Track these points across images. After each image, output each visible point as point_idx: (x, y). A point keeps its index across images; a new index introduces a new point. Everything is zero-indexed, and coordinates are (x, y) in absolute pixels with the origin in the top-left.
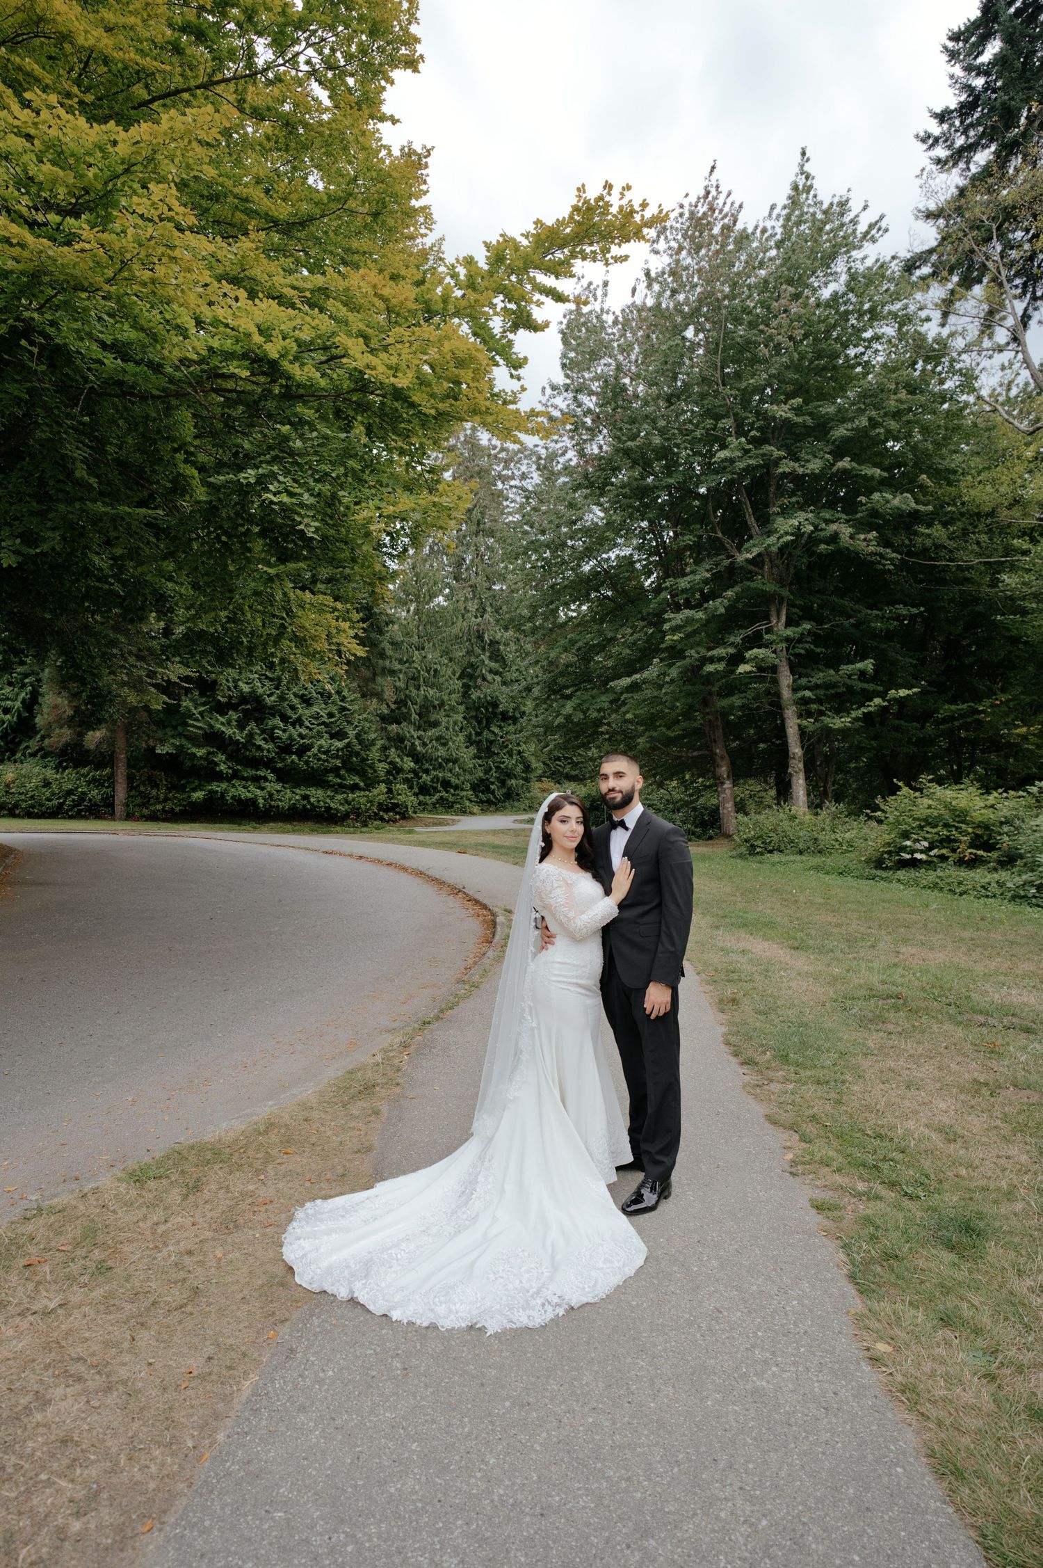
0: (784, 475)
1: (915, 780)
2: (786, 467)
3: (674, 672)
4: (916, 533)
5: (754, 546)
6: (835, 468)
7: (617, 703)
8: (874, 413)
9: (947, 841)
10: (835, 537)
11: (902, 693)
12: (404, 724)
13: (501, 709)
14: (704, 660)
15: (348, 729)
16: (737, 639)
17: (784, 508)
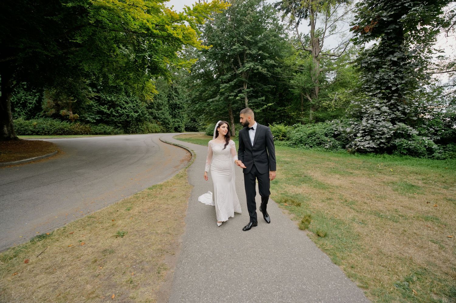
1: (272, 123)
2: (248, 52)
3: (222, 98)
4: (275, 69)
5: (241, 70)
6: (259, 53)
7: (209, 105)
8: (267, 41)
9: (278, 136)
10: (258, 69)
11: (270, 104)
12: (153, 109)
13: (178, 106)
14: (229, 96)
15: (139, 110)
16: (236, 91)
17: (247, 61)
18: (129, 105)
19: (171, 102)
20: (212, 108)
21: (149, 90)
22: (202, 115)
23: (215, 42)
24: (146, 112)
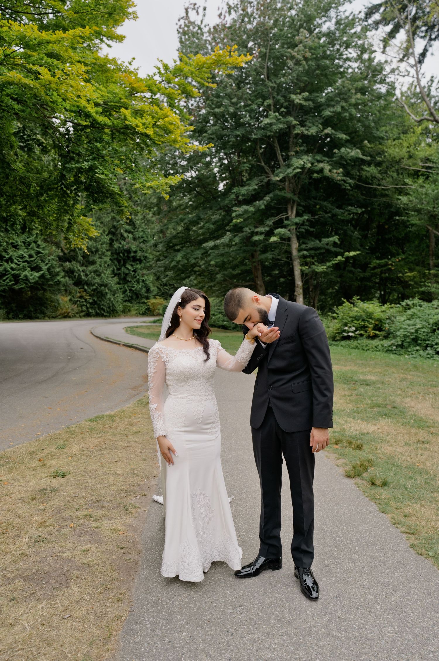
0: (297, 134)
1: (351, 298)
2: (298, 130)
3: (237, 240)
4: (362, 169)
5: (281, 172)
6: (323, 133)
7: (206, 254)
8: (344, 104)
9: (364, 327)
10: (321, 171)
11: (352, 254)
12: (73, 262)
13: (132, 254)
14: (253, 234)
15: (42, 265)
16: (270, 222)
17: (297, 152)
18: (21, 252)
19: (116, 245)
20: (212, 263)
21: (83, 229)
22: (189, 277)
23: (222, 109)
24: (58, 270)
